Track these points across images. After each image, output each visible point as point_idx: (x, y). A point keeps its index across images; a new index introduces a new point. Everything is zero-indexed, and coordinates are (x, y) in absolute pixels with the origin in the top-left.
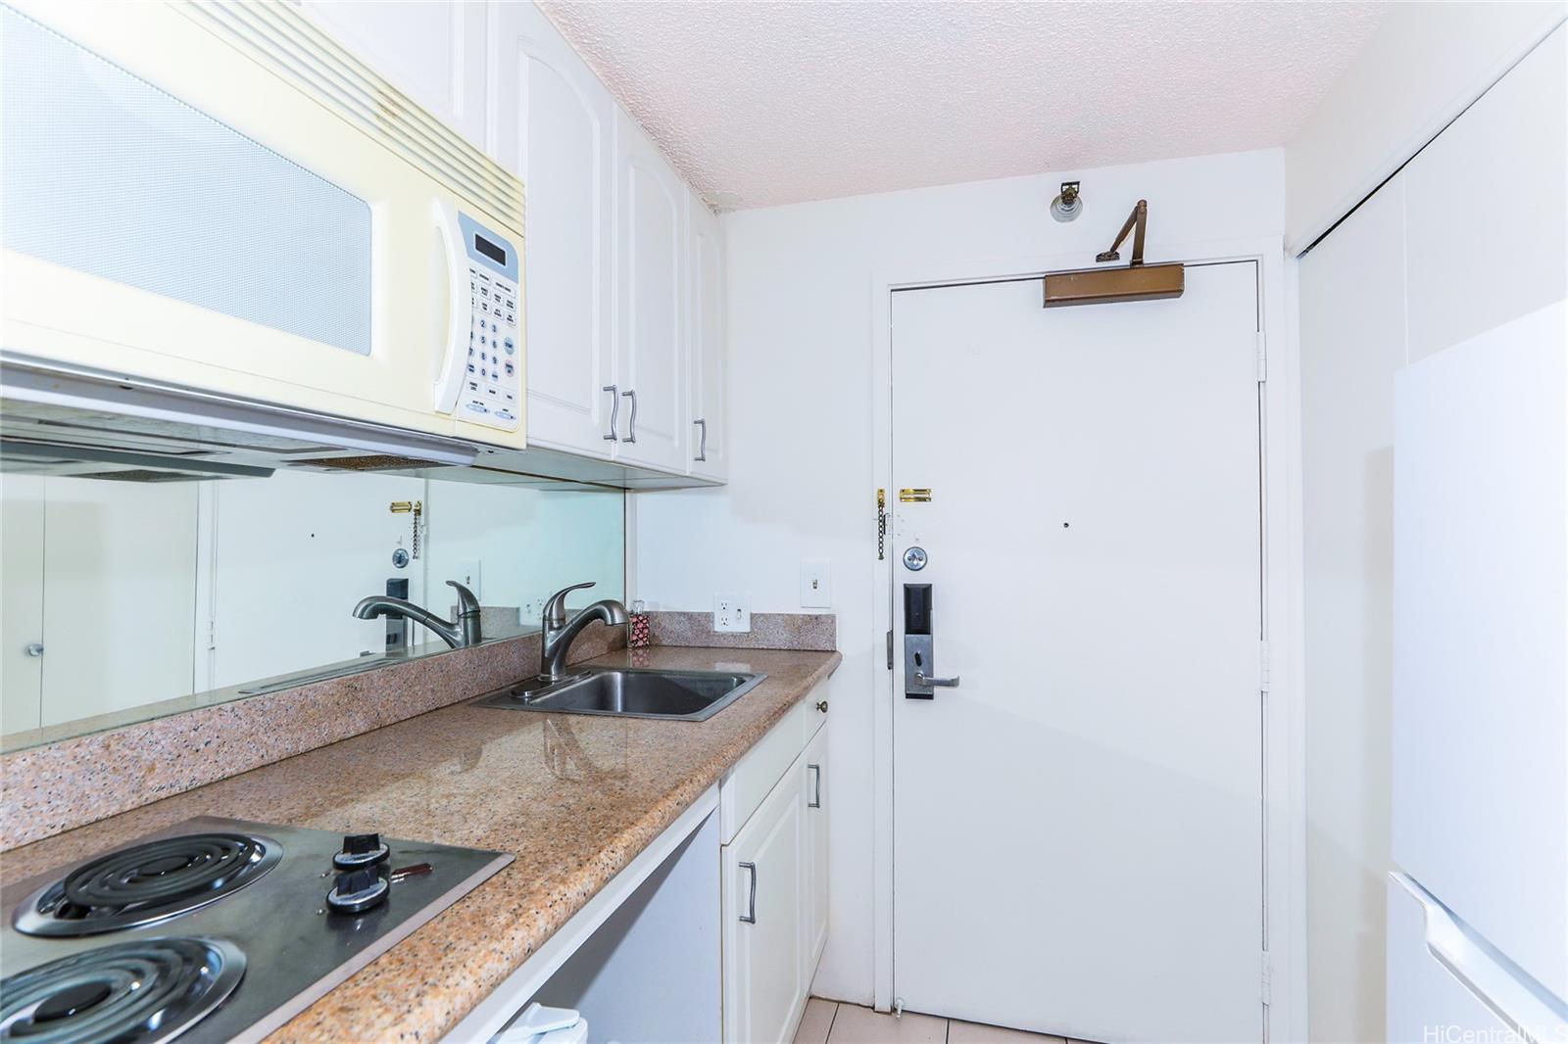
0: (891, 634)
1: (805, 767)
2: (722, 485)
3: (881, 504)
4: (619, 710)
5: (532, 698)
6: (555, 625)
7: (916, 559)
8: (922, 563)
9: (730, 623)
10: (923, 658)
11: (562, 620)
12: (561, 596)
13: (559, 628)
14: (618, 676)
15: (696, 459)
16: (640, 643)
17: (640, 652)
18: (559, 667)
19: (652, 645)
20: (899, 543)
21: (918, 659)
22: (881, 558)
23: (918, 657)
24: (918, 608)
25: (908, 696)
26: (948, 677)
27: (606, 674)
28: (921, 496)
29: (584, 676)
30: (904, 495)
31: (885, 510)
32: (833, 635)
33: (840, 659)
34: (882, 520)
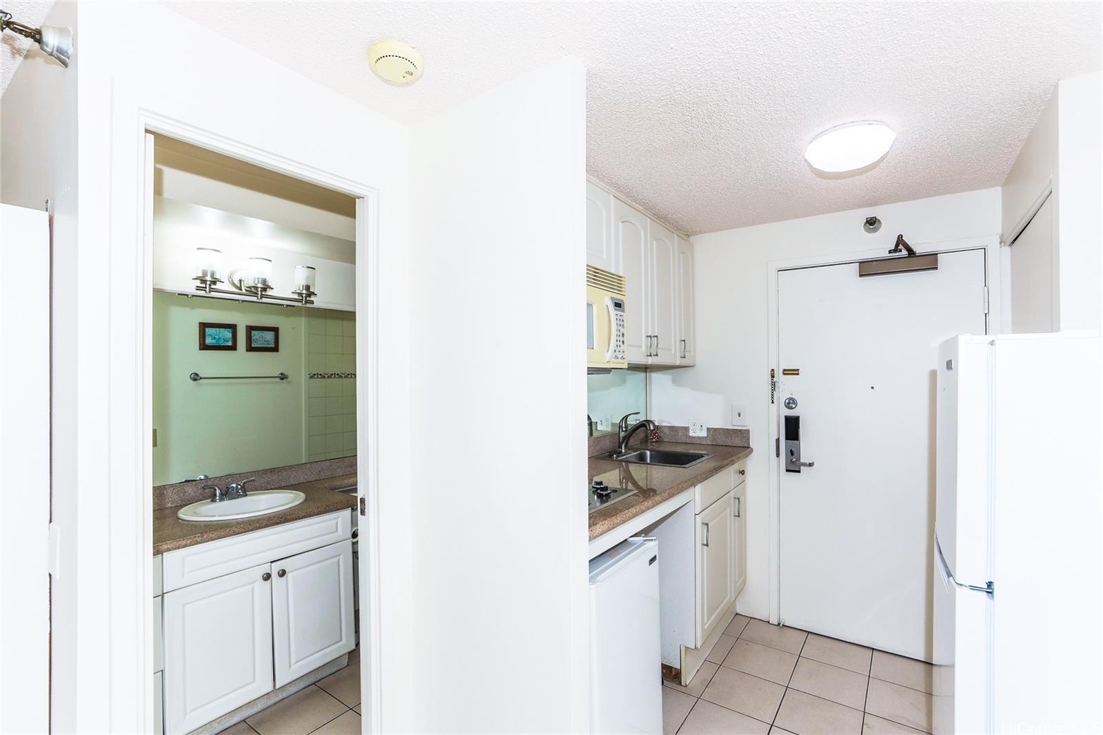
0: (778, 440)
1: (732, 499)
2: (692, 366)
3: (773, 376)
4: (649, 462)
5: (617, 457)
6: (624, 429)
7: (791, 403)
8: (794, 406)
9: (698, 432)
10: (795, 453)
11: (626, 427)
12: (626, 417)
13: (626, 431)
14: (648, 453)
15: (682, 357)
16: (654, 440)
17: (654, 444)
18: (626, 447)
19: (660, 441)
20: (782, 395)
21: (792, 453)
22: (773, 403)
23: (791, 451)
24: (792, 428)
25: (787, 471)
26: (808, 462)
27: (643, 451)
28: (794, 372)
29: (635, 451)
30: (787, 372)
31: (775, 380)
32: (748, 439)
33: (752, 451)
34: (773, 384)
